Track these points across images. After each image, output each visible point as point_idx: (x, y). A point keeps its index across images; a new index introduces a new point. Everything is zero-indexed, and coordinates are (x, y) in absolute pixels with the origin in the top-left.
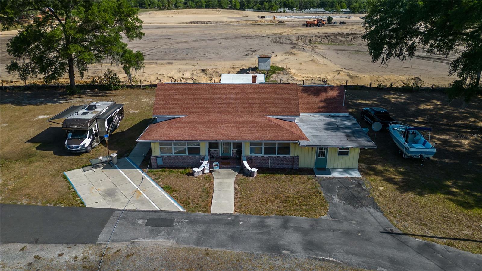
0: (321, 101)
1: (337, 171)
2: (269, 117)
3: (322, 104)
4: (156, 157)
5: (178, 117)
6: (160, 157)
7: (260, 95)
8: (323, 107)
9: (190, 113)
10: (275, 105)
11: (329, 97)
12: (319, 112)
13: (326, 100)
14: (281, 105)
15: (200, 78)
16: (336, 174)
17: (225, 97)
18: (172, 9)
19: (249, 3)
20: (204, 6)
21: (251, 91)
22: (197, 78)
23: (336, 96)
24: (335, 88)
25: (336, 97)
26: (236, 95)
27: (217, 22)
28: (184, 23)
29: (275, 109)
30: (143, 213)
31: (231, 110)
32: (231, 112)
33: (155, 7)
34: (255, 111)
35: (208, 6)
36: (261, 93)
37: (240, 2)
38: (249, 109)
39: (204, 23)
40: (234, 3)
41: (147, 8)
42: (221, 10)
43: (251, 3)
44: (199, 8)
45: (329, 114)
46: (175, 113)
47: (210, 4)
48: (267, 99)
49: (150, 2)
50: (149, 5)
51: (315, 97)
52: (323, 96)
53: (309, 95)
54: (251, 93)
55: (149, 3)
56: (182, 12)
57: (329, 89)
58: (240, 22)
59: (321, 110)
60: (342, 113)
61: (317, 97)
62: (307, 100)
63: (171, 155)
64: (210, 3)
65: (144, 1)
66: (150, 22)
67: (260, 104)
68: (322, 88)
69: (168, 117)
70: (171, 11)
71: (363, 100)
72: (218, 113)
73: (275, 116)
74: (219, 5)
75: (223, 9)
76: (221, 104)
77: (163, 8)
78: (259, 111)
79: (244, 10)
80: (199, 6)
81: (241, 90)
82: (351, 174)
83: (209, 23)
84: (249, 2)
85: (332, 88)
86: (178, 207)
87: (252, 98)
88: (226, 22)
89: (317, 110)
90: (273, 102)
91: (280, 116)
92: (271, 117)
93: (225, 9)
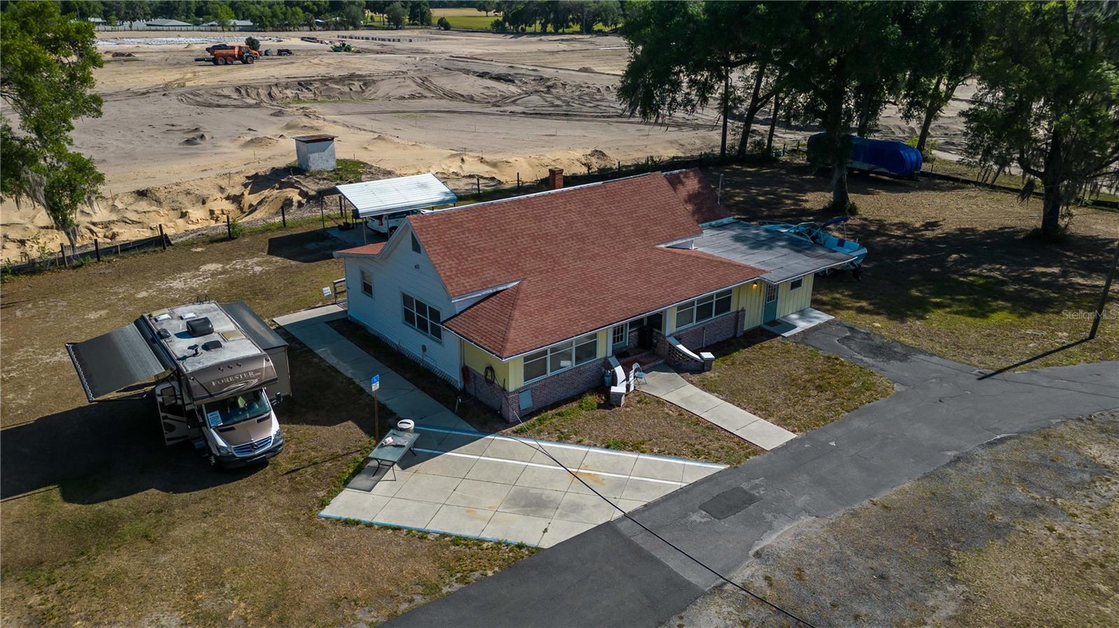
1: (795, 320)
4: (518, 392)
5: (505, 288)
6: (526, 388)
7: (620, 207)
9: (525, 273)
10: (655, 222)
14: (665, 220)
15: (147, 215)
16: (799, 326)
17: (563, 222)
21: (601, 201)
22: (138, 216)
23: (699, 187)
25: (700, 190)
26: (580, 213)
29: (660, 229)
31: (593, 248)
32: (596, 251)
34: (633, 239)
38: (621, 239)
57: (682, 176)
63: (544, 377)
67: (632, 225)
69: (484, 293)
72: (575, 260)
73: (669, 242)
76: (568, 240)
78: (640, 240)
82: (818, 318)
86: (704, 466)
90: (649, 216)
91: (676, 240)
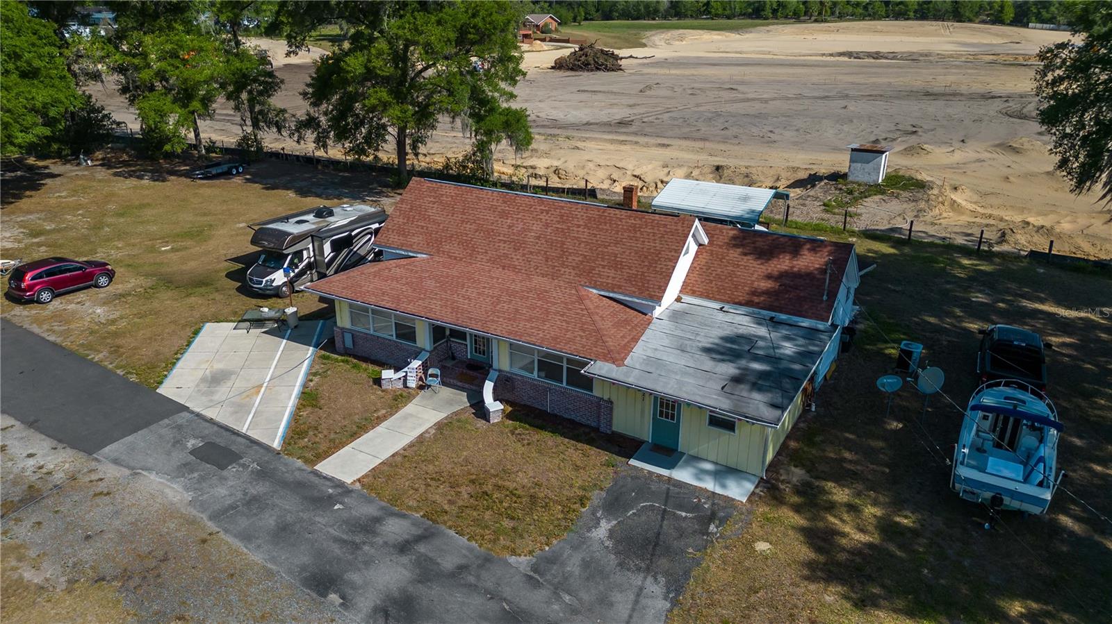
0: (769, 277)
1: (695, 467)
2: (591, 290)
3: (765, 285)
4: (343, 330)
5: (415, 255)
6: (349, 331)
7: (595, 235)
8: (766, 292)
9: (438, 251)
10: (617, 265)
11: (795, 269)
12: (748, 304)
13: (782, 276)
14: (630, 268)
16: (683, 475)
17: (521, 226)
18: (826, 21)
19: (1044, 7)
20: (912, 14)
21: (581, 223)
23: (817, 269)
24: (826, 246)
25: (816, 272)
26: (547, 225)
27: (912, 54)
28: (823, 55)
29: (612, 273)
30: (216, 428)
31: (518, 259)
32: (516, 263)
33: (786, 17)
34: (566, 270)
35: (924, 13)
36: (601, 230)
37: (1017, 6)
38: (556, 264)
39: (877, 55)
40: (996, 7)
41: (766, 18)
42: (956, 24)
43: (1053, 9)
44: (896, 20)
45: (773, 314)
46: (411, 245)
47: (928, 9)
48: (606, 247)
49: (779, 5)
50: (775, 11)
51: (759, 262)
52: (783, 263)
53: (745, 254)
54: (579, 226)
55: (775, 6)
56: (847, 28)
57: (808, 246)
58: (979, 57)
59: (757, 301)
60: (811, 318)
61: (762, 264)
62: (731, 268)
63: (367, 332)
64: (931, 6)
65: (765, 2)
66: (745, 50)
67: (585, 256)
68: (789, 243)
69: (398, 251)
70: (823, 24)
71: (1059, 303)
72: (488, 261)
73: (603, 290)
74: (953, 12)
75: (964, 22)
76: (505, 242)
77: (807, 18)
78: (573, 272)
79: (1026, 26)
80: (900, 14)
81: (562, 216)
82: (724, 486)
83: (892, 55)
84: (1046, 6)
85: (816, 245)
86: (278, 437)
87: (576, 238)
88: (938, 54)
89: (747, 297)
90: (616, 257)
91: (615, 292)
92: (595, 291)
93: (970, 21)
